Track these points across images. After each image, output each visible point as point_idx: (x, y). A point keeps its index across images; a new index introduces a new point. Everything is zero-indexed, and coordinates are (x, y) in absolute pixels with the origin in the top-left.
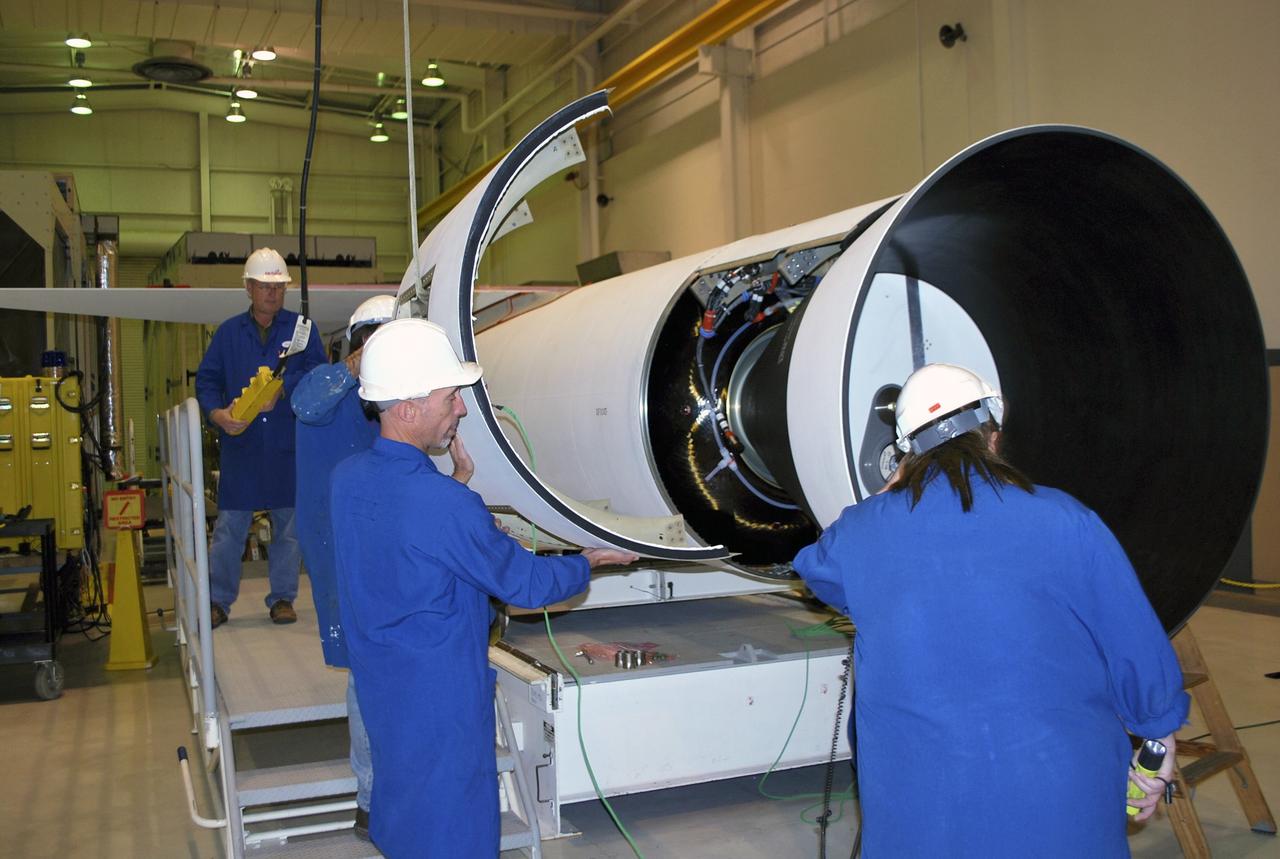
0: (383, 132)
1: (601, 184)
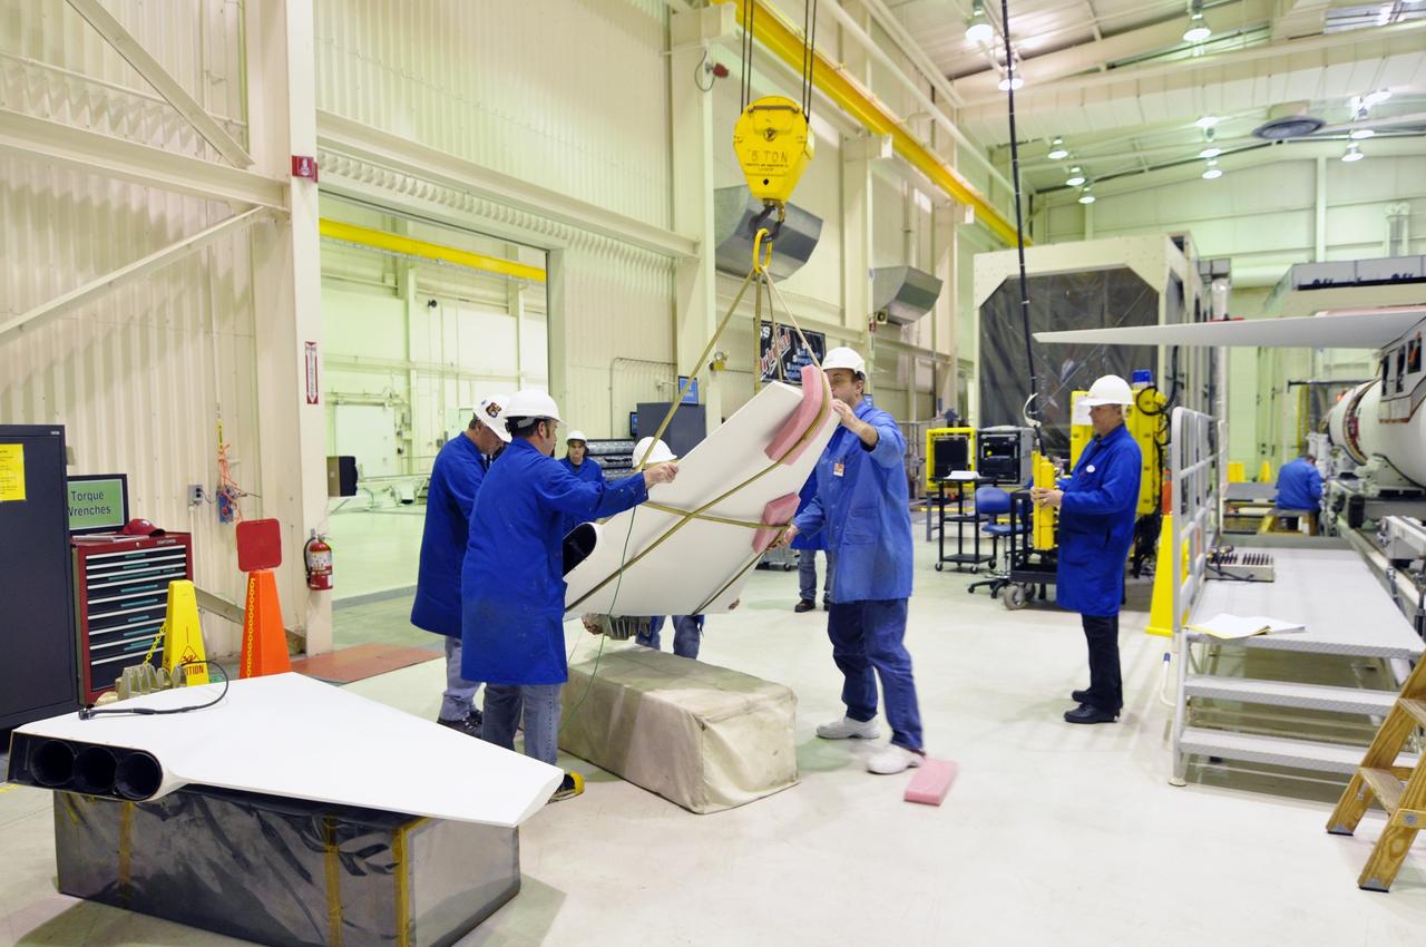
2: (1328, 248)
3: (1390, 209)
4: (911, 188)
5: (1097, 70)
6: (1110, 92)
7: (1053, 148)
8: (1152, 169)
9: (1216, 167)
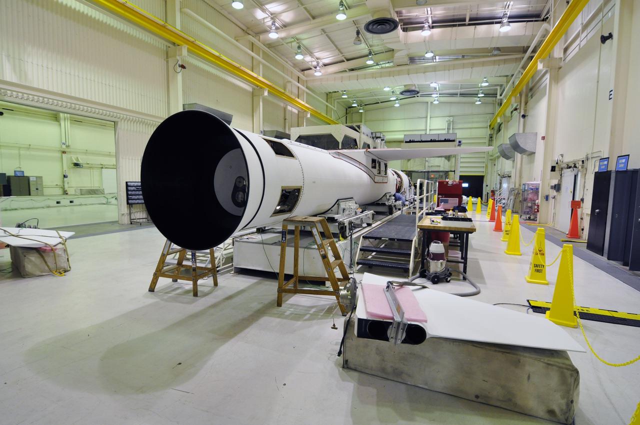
0: (480, 101)
1: (525, 111)
2: (430, 130)
3: (447, 119)
4: (287, 105)
5: (346, 71)
6: (350, 78)
7: (343, 94)
8: (381, 102)
9: (398, 103)
